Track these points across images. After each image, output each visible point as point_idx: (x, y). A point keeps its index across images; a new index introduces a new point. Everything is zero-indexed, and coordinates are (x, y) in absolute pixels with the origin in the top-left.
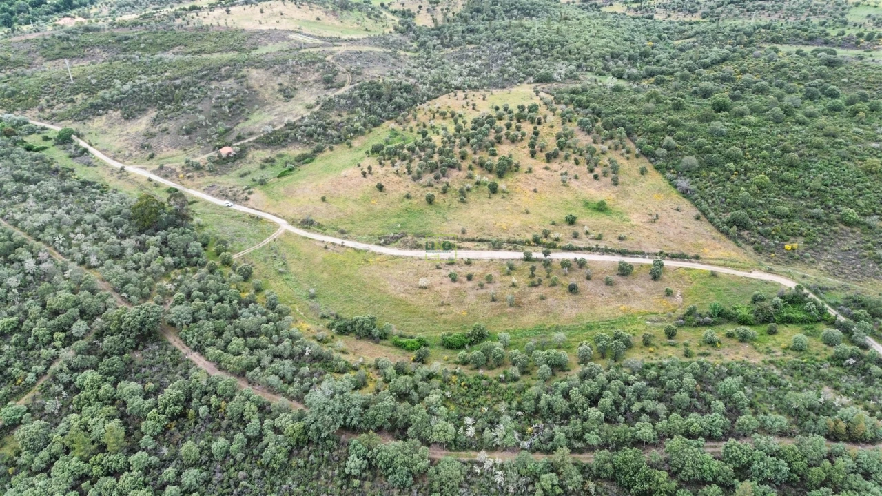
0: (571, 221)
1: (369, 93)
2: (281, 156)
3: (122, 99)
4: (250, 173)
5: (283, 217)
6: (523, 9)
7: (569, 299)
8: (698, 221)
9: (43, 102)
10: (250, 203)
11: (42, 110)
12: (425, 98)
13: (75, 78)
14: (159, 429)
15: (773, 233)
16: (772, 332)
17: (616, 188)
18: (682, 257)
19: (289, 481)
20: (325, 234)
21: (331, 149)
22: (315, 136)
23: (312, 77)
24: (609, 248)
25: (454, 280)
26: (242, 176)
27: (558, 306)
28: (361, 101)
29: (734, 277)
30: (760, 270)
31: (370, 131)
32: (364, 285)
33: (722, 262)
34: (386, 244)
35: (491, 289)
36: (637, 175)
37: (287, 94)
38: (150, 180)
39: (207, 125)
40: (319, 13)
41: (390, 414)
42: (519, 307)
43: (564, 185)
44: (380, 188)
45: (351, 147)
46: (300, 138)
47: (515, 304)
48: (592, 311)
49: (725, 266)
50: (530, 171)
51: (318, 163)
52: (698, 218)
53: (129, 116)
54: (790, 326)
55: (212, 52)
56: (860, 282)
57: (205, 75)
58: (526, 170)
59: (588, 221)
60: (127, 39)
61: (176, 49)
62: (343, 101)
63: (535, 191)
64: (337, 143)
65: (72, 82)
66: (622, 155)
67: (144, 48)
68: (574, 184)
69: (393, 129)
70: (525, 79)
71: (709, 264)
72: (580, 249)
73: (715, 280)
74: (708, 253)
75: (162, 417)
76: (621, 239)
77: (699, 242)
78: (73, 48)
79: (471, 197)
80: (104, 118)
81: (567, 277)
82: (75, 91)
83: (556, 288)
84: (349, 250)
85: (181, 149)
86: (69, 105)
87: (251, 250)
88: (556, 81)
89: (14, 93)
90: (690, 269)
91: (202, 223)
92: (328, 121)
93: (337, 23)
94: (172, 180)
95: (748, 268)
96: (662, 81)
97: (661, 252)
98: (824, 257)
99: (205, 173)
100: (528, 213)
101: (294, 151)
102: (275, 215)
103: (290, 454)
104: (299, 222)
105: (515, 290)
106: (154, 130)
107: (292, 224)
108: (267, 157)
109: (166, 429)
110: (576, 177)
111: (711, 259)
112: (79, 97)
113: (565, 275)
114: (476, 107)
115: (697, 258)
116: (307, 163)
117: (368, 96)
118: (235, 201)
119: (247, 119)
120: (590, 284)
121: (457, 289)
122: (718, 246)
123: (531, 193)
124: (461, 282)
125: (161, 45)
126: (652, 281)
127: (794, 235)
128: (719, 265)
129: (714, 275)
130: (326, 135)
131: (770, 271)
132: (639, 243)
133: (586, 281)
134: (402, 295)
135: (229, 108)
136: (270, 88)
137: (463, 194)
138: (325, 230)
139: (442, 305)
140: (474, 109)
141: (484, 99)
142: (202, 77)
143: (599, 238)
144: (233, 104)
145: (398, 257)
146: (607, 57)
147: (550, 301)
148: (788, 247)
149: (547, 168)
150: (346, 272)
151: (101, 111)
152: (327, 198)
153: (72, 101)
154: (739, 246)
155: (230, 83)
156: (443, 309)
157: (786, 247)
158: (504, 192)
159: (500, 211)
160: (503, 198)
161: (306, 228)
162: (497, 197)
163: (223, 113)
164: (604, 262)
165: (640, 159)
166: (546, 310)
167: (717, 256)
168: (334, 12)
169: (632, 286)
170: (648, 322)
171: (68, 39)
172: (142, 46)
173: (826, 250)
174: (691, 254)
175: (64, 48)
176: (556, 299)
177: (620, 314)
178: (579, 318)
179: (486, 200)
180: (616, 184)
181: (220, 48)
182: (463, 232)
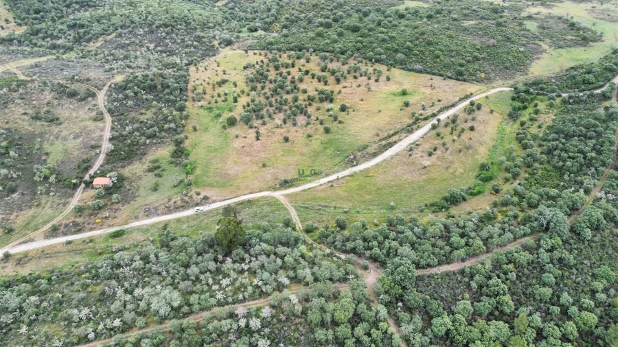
0: (407, 104)
2: (156, 161)
4: (157, 184)
5: (261, 191)
7: (476, 133)
8: (447, 80)
15: (473, 73)
18: (469, 96)
21: (187, 137)
23: (47, 97)
25: (430, 155)
26: (155, 190)
27: (479, 139)
30: (491, 89)
36: (387, 72)
37: (48, 119)
38: (69, 243)
39: (18, 175)
42: (470, 148)
43: (369, 91)
44: (286, 140)
47: (467, 148)
48: (489, 133)
52: (445, 79)
56: (515, 78)
63: (362, 100)
64: (183, 132)
69: (202, 106)
84: (347, 179)
85: (30, 207)
87: (295, 216)
94: (91, 229)
95: (487, 90)
99: (116, 206)
100: (380, 111)
102: (252, 193)
104: (278, 186)
107: (275, 191)
108: (145, 167)
118: (198, 205)
121: (438, 158)
122: (468, 86)
124: (433, 154)
129: (487, 97)
133: (468, 123)
137: (336, 118)
140: (224, 74)
141: (218, 66)
143: (433, 105)
145: (379, 164)
147: (473, 138)
148: (483, 76)
154: (472, 83)
160: (354, 111)
166: (479, 143)
167: (475, 91)
169: (479, 116)
177: (497, 129)
178: (492, 139)
180: (389, 80)
182: (377, 135)
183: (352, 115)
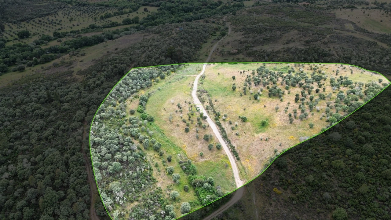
0: (244, 120)
2: (243, 59)
3: (251, 29)
4: (228, 60)
7: (183, 132)
9: (239, 24)
11: (237, 26)
12: (323, 61)
16: (186, 190)
17: (288, 124)
18: (235, 154)
20: (198, 82)
24: (226, 133)
25: (179, 107)
26: (225, 60)
29: (231, 174)
30: (245, 182)
32: (171, 95)
33: (242, 168)
34: (198, 91)
35: (177, 114)
36: (309, 126)
43: (277, 111)
44: (233, 78)
49: (239, 170)
50: (282, 100)
53: (243, 34)
54: (196, 196)
57: (280, 28)
59: (250, 125)
61: (301, 19)
63: (265, 106)
66: (323, 116)
71: (237, 164)
72: (219, 126)
73: (223, 168)
74: (246, 162)
76: (237, 134)
77: (254, 157)
78: (276, 11)
79: (247, 96)
80: (240, 33)
83: (186, 126)
86: (242, 27)
90: (227, 159)
91: (190, 65)
94: (213, 53)
95: (244, 178)
97: (234, 147)
98: (282, 209)
99: (221, 55)
102: (204, 72)
104: (203, 76)
105: (179, 119)
106: (239, 40)
110: (286, 111)
111: (241, 164)
113: (196, 126)
114: (338, 74)
115: (238, 159)
116: (244, 64)
118: (208, 64)
119: (262, 46)
120: (194, 134)
121: (175, 109)
123: (263, 106)
125: (299, 16)
127: (292, 191)
128: (239, 168)
132: (237, 139)
133: (196, 132)
134: (167, 102)
135: (263, 40)
136: (287, 38)
137: (246, 93)
138: (201, 81)
139: (165, 109)
142: (278, 28)
143: (234, 129)
144: (267, 39)
145: (191, 95)
148: (276, 189)
149: (289, 103)
150: (177, 90)
151: (243, 31)
152: (220, 75)
156: (163, 110)
158: (258, 101)
159: (242, 104)
161: (200, 78)
162: (252, 101)
163: (259, 41)
165: (325, 123)
167: (245, 165)
169: (201, 145)
170: (179, 155)
174: (239, 156)
176: (180, 129)
177: (180, 146)
179: (247, 99)
180: (291, 123)
181: (311, 22)
182: (216, 101)
183: (249, 101)
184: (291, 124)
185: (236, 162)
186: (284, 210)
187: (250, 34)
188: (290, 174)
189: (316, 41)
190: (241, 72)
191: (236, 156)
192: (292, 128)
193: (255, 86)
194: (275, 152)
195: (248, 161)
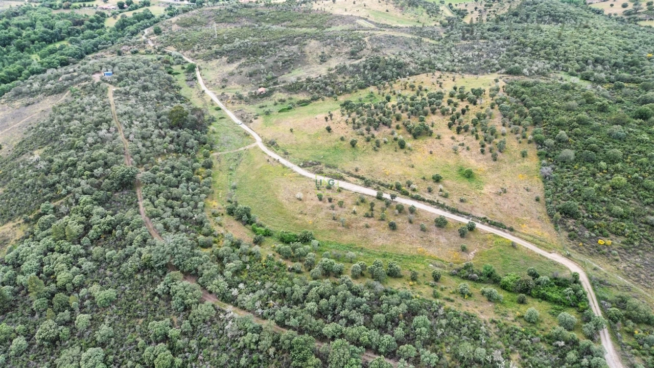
0: (437, 179)
1: (371, 65)
2: (291, 99)
3: (232, 50)
4: (266, 106)
5: (262, 137)
6: (555, 16)
7: (387, 231)
8: (537, 203)
9: (196, 47)
10: (251, 125)
11: (193, 51)
12: (408, 74)
13: (218, 35)
14: (95, 236)
15: (596, 227)
16: (522, 302)
17: (493, 163)
18: (499, 226)
19: (127, 286)
20: (276, 153)
21: (323, 100)
22: (318, 89)
23: (346, 50)
24: (446, 205)
25: (321, 199)
26: (260, 107)
27: (375, 235)
28: (362, 70)
29: (532, 252)
30: (560, 253)
31: (356, 92)
32: (269, 188)
33: (532, 239)
34: (303, 167)
35: (338, 212)
36: (519, 155)
37: (323, 59)
38: (212, 101)
39: (263, 72)
40: (391, 7)
41: (196, 265)
42: (349, 228)
43: (455, 153)
44: (329, 129)
45: (336, 100)
46: (308, 88)
47: (347, 226)
48: (395, 246)
49: (531, 242)
50: (439, 137)
51: (309, 107)
53: (230, 62)
54: (543, 302)
55: (303, 27)
56: (648, 288)
57: (284, 41)
58: (436, 136)
59: (452, 183)
60: (262, 14)
61: (285, 23)
62: (351, 68)
63: (431, 153)
64: (329, 96)
65: (216, 37)
66: (518, 138)
67: (269, 20)
68: (463, 153)
69: (372, 93)
70: (498, 70)
71: (518, 237)
72: (424, 200)
73: (512, 250)
74: (525, 229)
75: (99, 230)
76: (462, 201)
77: (524, 218)
78: (232, 17)
79: (384, 148)
80: (218, 60)
81: (396, 217)
82: (214, 43)
83: (382, 222)
84: (280, 166)
85: (241, 85)
86: (208, 51)
87: (228, 152)
88: (524, 74)
89: (185, 39)
90: (499, 237)
91: (215, 131)
92: (333, 80)
93: (399, 15)
94: (223, 103)
95: (550, 249)
96: (621, 87)
97: (485, 218)
98: (632, 259)
99: (242, 102)
100: (413, 167)
101: (302, 97)
102: (259, 135)
103: (138, 271)
104: (268, 142)
105: (353, 216)
106: (236, 71)
107: (263, 142)
109: (99, 237)
110: (468, 149)
111: (524, 234)
112: (215, 46)
113: (396, 215)
114: (442, 85)
115: (511, 230)
116: (302, 106)
117: (369, 67)
118: (244, 121)
119: (290, 72)
120: (409, 226)
121: (319, 206)
122: (538, 225)
123: (427, 153)
124: (325, 202)
125: (278, 19)
126: (459, 237)
127: (616, 234)
128: (526, 240)
129: (513, 246)
130: (325, 89)
131: (568, 256)
132: (472, 207)
133: (408, 224)
134: (284, 201)
135: (283, 63)
136: (315, 54)
137: (378, 144)
138: (278, 150)
139: (301, 213)
140: (440, 86)
141: (453, 80)
142: (281, 42)
143: (446, 196)
144: (287, 61)
145: (303, 176)
146: (589, 61)
147: (371, 230)
148: (601, 242)
149: (453, 138)
150: (266, 178)
151: (218, 56)
152: (294, 130)
153: (210, 48)
154: (557, 230)
155: (295, 48)
156: (300, 216)
157: (600, 241)
158: (409, 149)
159: (396, 162)
160: (405, 153)
161: (269, 146)
162: (402, 152)
163: (278, 66)
164: (433, 214)
165: (530, 145)
166: (363, 235)
167: (529, 233)
168: (402, 7)
169: (440, 236)
170: (431, 265)
171: (231, 11)
172: (267, 19)
173: (638, 254)
174: (508, 226)
175: (227, 17)
176: (377, 230)
177: (415, 253)
178: (383, 247)
179: (391, 152)
180: (495, 160)
181: (308, 25)
182: (357, 170)
183: (396, 153)
184: (497, 162)
185: (514, 235)
186: (635, 259)
187: (240, 59)
188: (591, 216)
189: (362, 50)
190: (326, 118)
191: (505, 228)
192: (504, 165)
193: (376, 132)
194: (537, 200)
195: (525, 226)
